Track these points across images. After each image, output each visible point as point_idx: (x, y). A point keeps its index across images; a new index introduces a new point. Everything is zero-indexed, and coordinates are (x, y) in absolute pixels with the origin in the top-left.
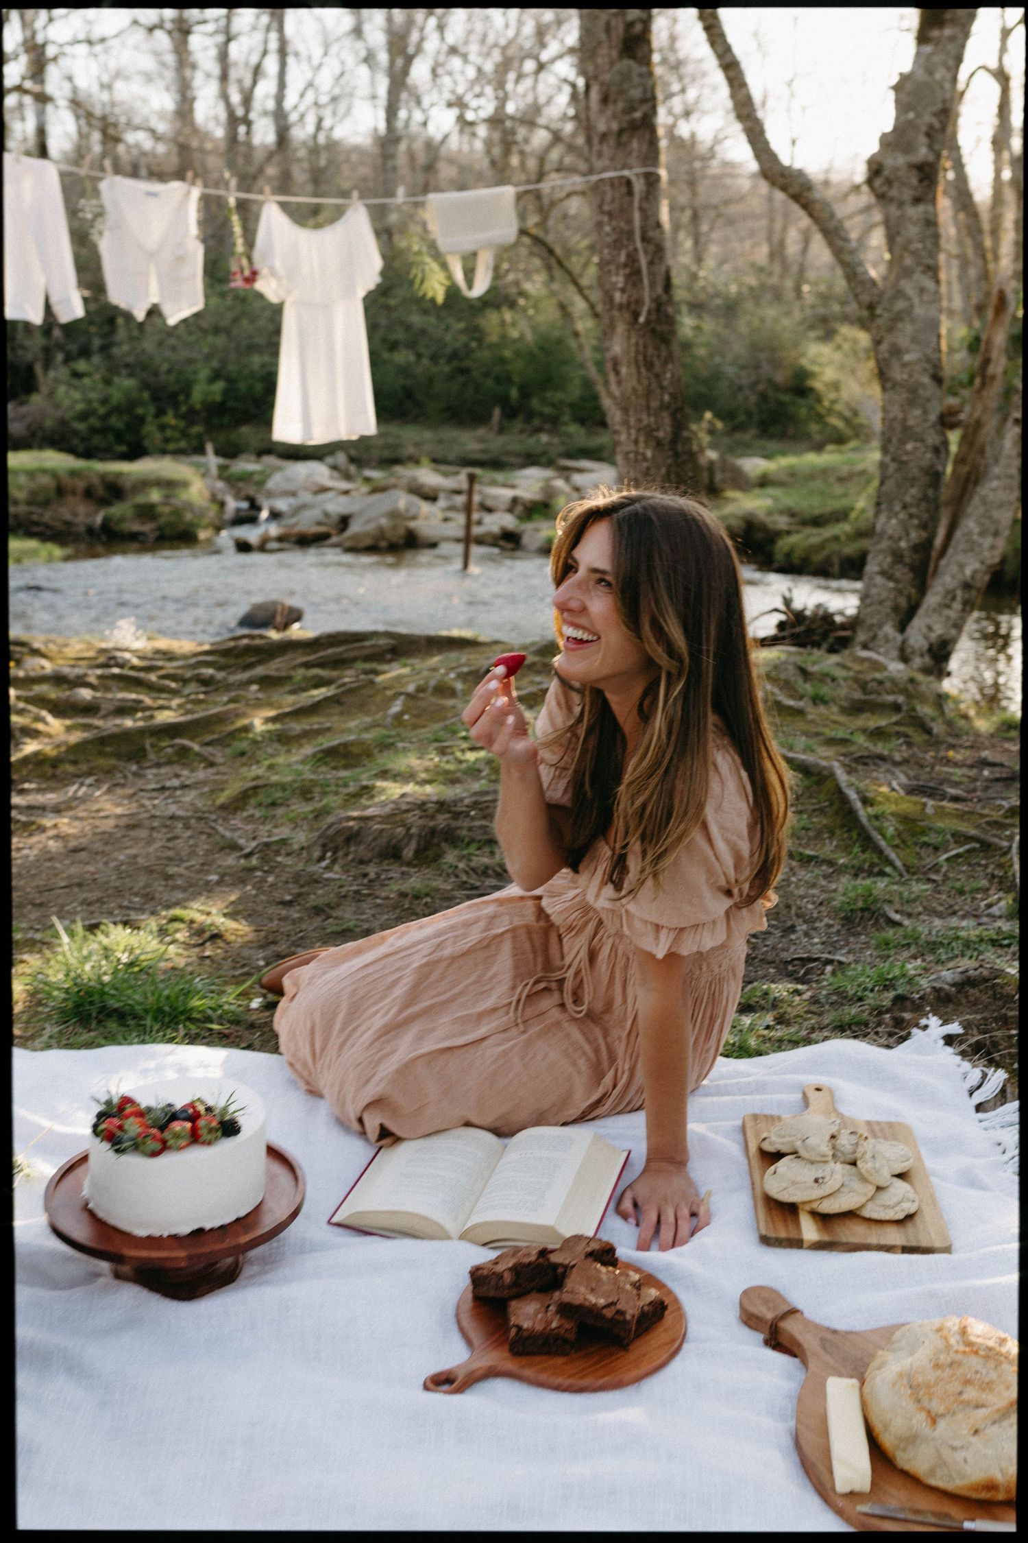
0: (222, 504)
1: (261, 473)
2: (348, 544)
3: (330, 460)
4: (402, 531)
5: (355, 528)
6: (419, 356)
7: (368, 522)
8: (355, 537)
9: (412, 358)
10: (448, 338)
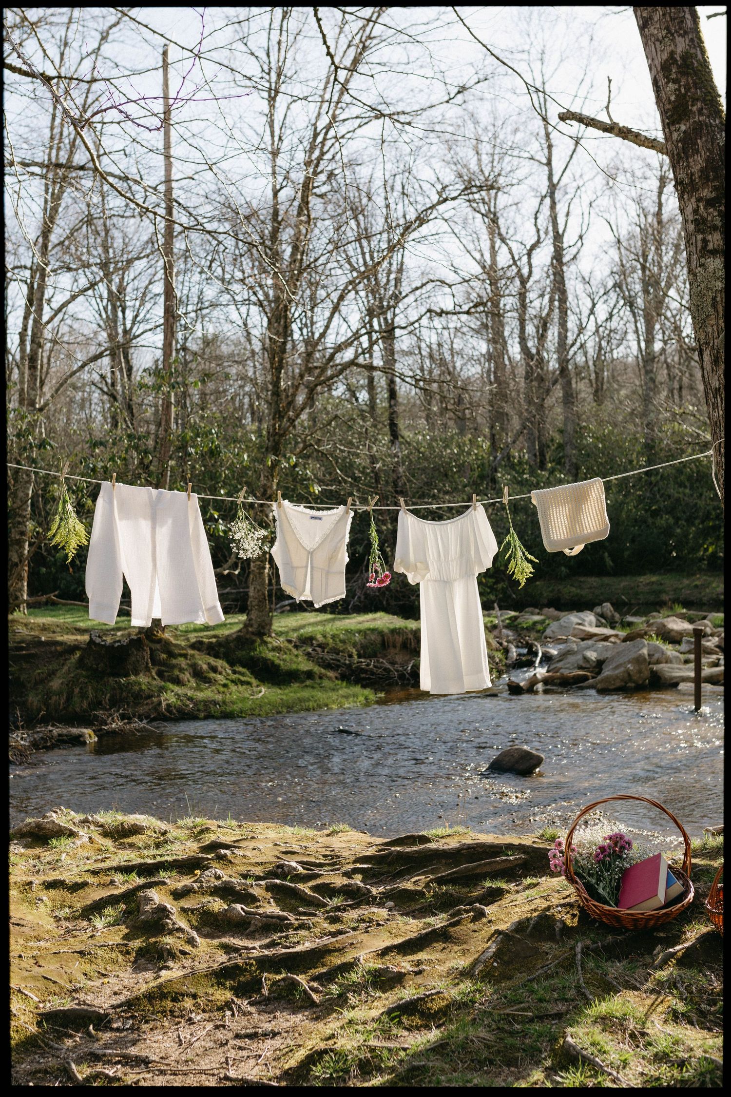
0: (506, 651)
1: (542, 622)
2: (599, 686)
3: (598, 609)
4: (647, 674)
5: (607, 672)
6: (677, 519)
7: (617, 667)
8: (607, 678)
9: (671, 521)
10: (701, 503)
